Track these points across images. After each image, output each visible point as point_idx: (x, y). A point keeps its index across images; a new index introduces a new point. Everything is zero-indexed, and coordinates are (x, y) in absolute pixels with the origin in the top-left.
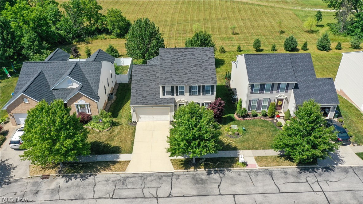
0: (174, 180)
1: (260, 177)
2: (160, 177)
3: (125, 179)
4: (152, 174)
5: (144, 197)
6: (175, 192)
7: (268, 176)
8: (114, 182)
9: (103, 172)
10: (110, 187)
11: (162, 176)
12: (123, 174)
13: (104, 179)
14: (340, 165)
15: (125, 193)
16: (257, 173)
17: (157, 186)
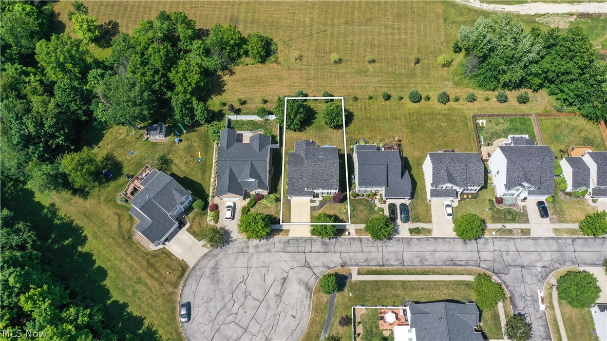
0: (313, 242)
1: (355, 243)
2: (306, 240)
3: (289, 240)
4: (301, 238)
5: (299, 252)
6: (314, 249)
7: (359, 242)
8: (283, 242)
9: (276, 236)
10: (282, 246)
11: (307, 240)
12: (287, 238)
13: (278, 240)
14: (397, 236)
15: (290, 249)
16: (354, 239)
17: (305, 245)
